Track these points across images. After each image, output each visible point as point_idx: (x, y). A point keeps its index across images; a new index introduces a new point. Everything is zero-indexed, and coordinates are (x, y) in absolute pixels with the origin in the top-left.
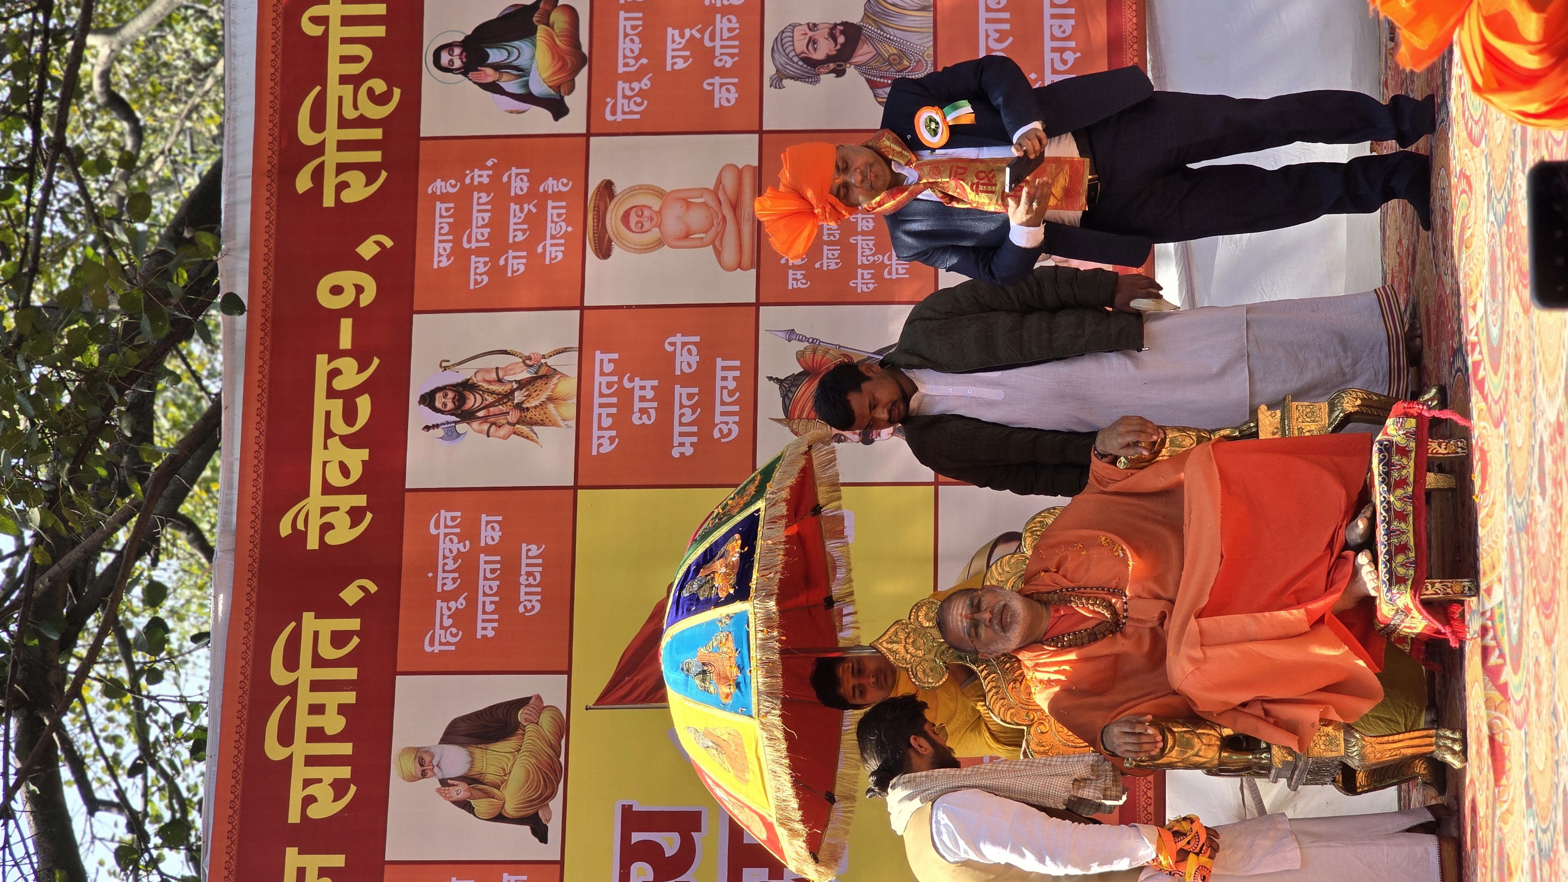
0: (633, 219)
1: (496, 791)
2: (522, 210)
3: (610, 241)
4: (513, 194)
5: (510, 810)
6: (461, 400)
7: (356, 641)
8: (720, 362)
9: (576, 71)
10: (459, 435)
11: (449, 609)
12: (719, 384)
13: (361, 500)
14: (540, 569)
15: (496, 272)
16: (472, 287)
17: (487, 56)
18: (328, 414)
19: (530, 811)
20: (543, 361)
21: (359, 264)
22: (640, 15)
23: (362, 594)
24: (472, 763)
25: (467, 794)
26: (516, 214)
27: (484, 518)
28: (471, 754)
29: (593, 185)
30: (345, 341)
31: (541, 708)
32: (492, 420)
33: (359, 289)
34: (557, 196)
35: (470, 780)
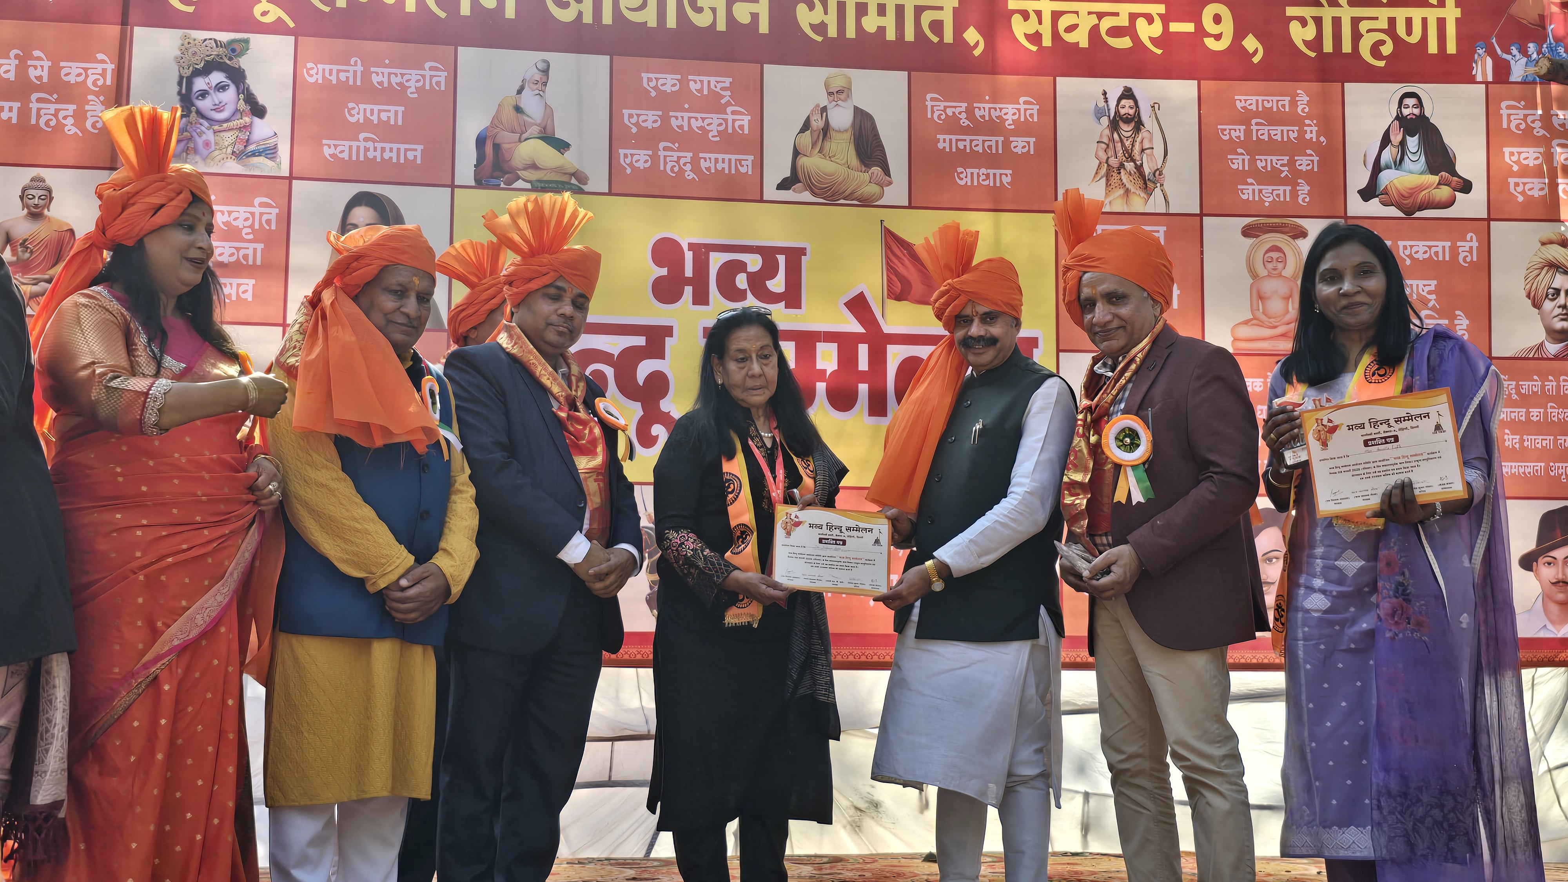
0: (1275, 255)
1: (818, 150)
2: (1282, 165)
3: (1257, 236)
4: (1296, 158)
5: (802, 161)
6: (1127, 120)
7: (935, 39)
9: (1400, 207)
10: (1099, 119)
11: (960, 113)
13: (1047, 42)
14: (992, 185)
15: (1232, 146)
16: (1219, 127)
17: (1412, 136)
18: (1116, 14)
19: (801, 176)
20: (1158, 185)
21: (1239, 35)
22: (1447, 259)
23: (972, 44)
24: (839, 131)
25: (815, 127)
26: (1278, 161)
27: (1032, 140)
28: (846, 131)
29: (1303, 222)
30: (1175, 27)
31: (881, 185)
32: (1111, 145)
33: (1218, 37)
34: (1294, 194)
35: (826, 130)
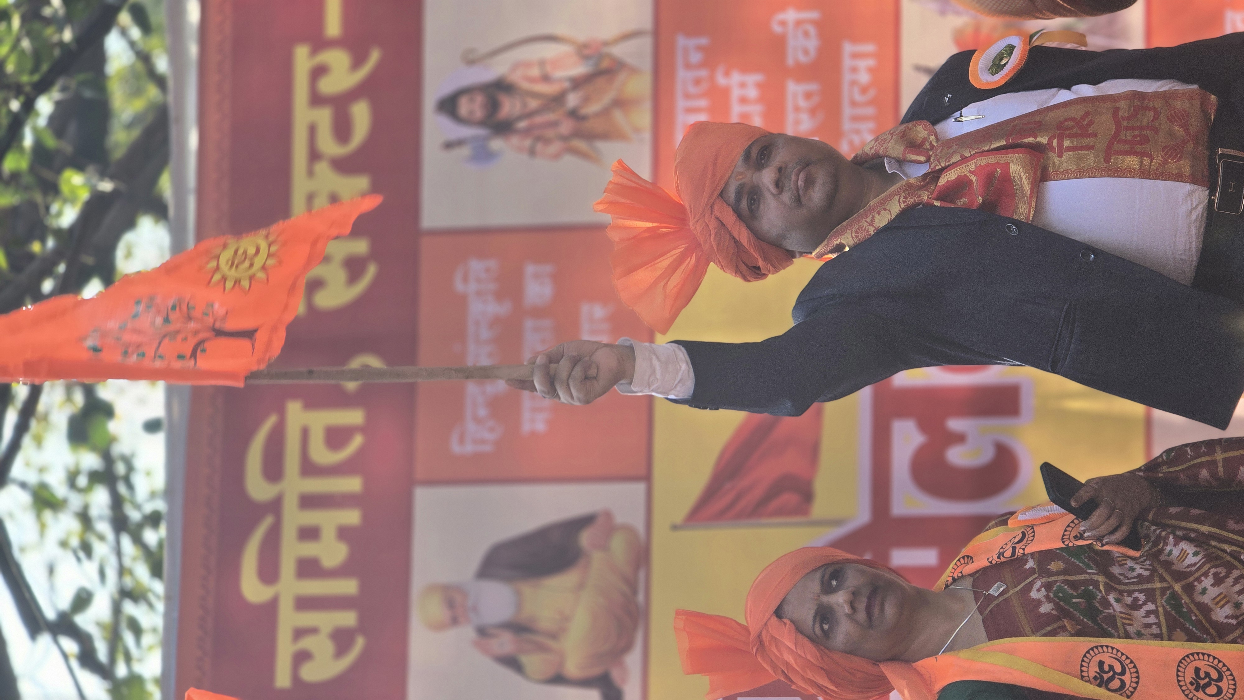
1: (552, 643)
5: (572, 668)
6: (493, 106)
7: (358, 439)
8: (848, 48)
10: (491, 154)
12: (847, 77)
13: (361, 247)
18: (312, 129)
19: (598, 671)
20: (606, 50)
24: (519, 605)
25: (514, 647)
27: (530, 269)
28: (518, 593)
30: (333, 28)
31: (611, 530)
32: (537, 133)
35: (517, 627)
